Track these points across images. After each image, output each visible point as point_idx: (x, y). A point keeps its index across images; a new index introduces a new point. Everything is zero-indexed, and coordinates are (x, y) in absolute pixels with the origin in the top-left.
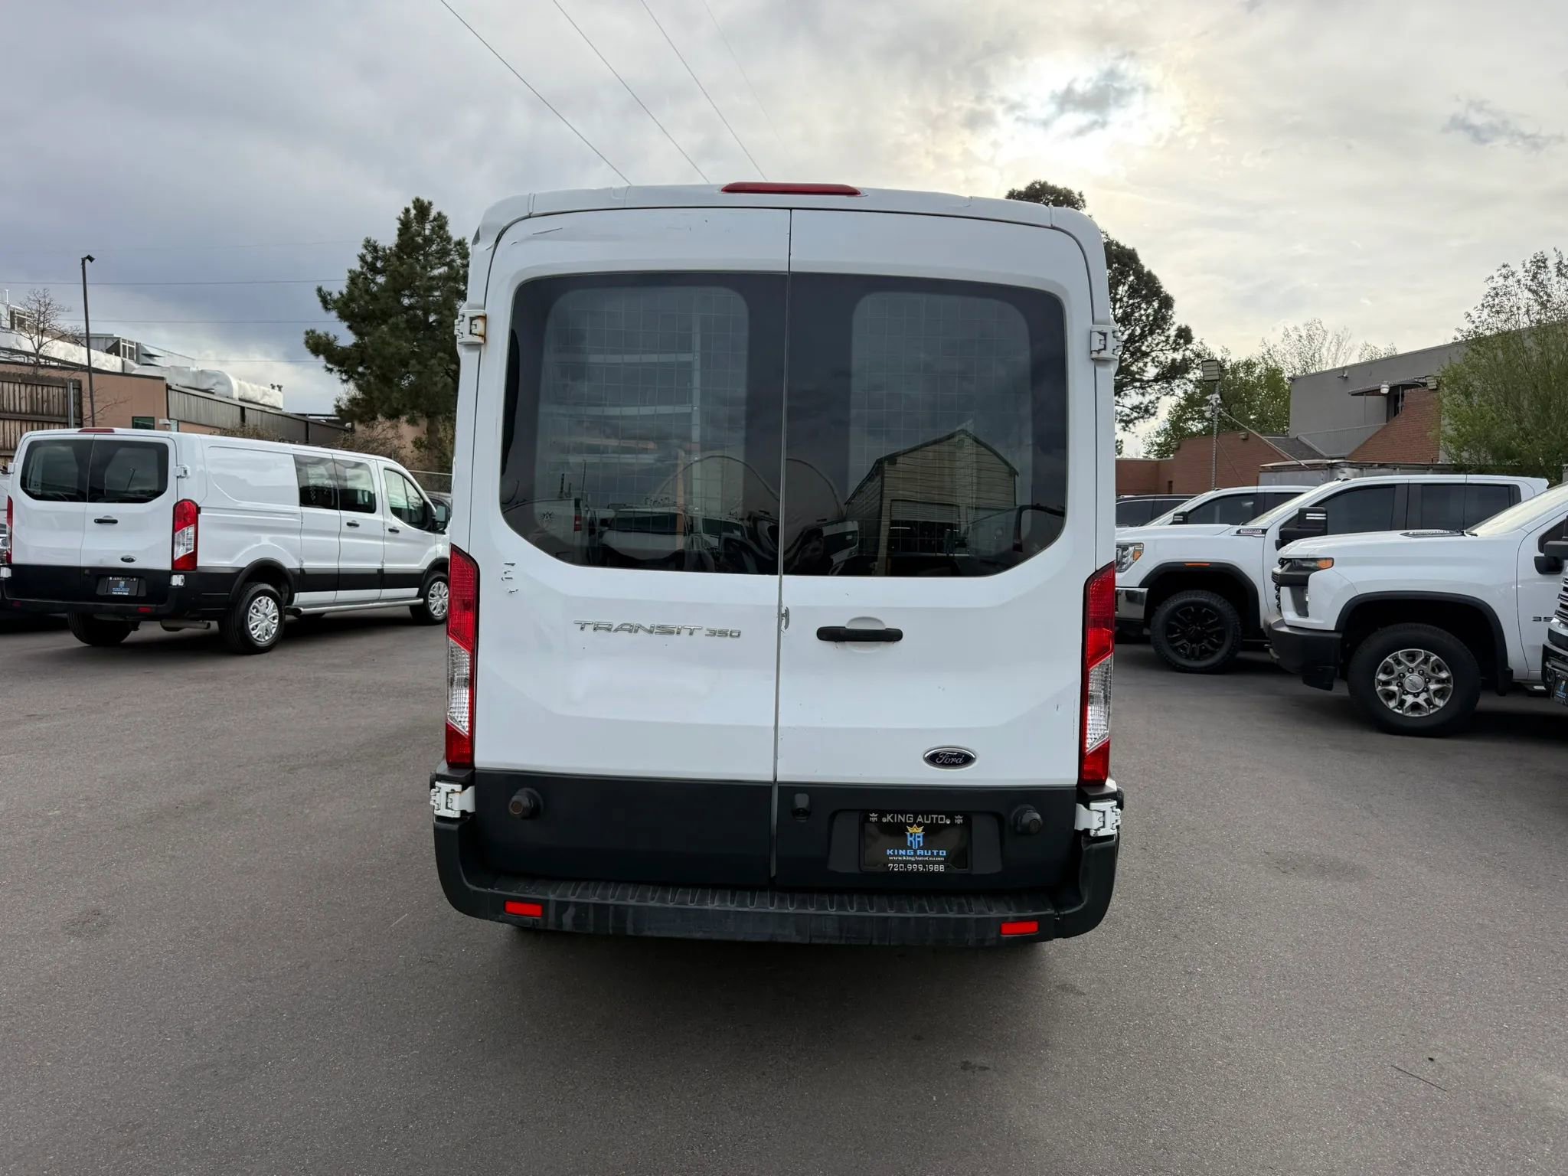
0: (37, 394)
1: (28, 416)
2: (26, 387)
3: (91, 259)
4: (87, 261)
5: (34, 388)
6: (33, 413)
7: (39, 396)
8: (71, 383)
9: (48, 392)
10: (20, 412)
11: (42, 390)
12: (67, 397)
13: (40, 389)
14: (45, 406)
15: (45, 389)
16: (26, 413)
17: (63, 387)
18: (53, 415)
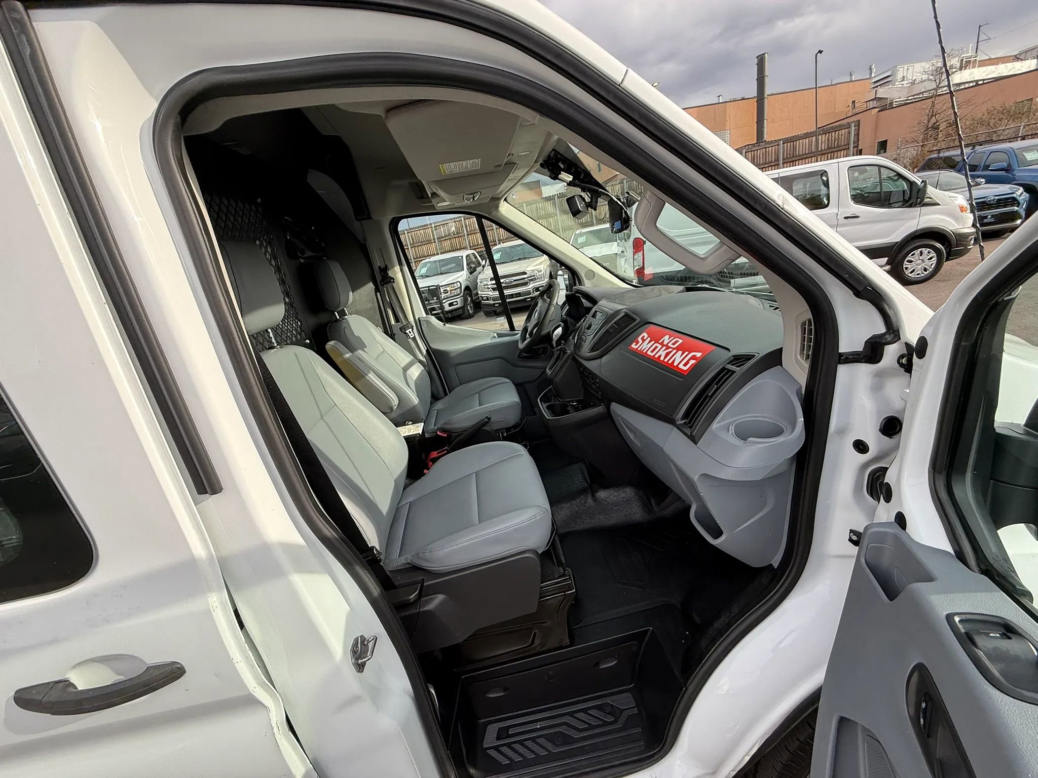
0: (832, 137)
1: (825, 151)
2: (826, 135)
5: (830, 134)
6: (829, 148)
8: (853, 124)
9: (839, 134)
10: (821, 150)
12: (850, 133)
13: (834, 134)
14: (836, 143)
15: (837, 133)
16: (825, 148)
17: (848, 128)
18: (842, 145)
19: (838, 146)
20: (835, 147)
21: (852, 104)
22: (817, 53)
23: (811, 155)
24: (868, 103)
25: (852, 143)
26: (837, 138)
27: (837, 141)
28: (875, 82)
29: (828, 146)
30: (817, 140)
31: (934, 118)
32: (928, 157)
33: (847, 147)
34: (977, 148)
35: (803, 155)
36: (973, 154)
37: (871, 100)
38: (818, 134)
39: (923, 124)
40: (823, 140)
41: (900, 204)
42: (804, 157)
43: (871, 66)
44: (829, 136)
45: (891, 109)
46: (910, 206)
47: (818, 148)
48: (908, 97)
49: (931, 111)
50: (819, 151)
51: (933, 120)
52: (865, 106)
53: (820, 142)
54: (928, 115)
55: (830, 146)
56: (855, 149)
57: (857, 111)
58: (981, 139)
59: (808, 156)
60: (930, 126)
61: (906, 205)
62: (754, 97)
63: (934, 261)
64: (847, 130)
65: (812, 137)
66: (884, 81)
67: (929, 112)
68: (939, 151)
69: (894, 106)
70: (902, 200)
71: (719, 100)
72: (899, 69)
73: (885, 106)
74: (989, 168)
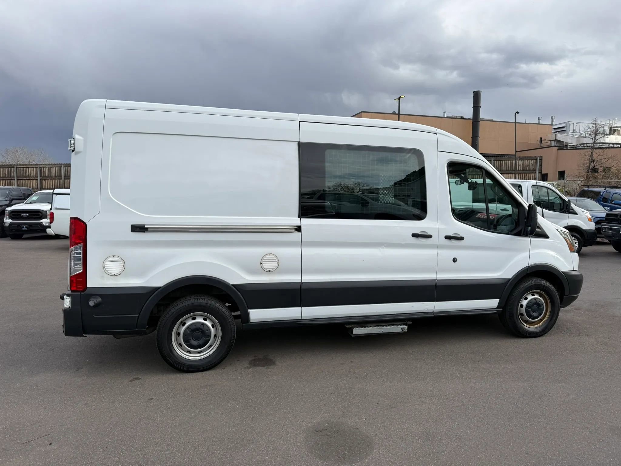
0: (525, 163)
1: (521, 171)
2: (521, 161)
3: (518, 113)
4: (517, 114)
5: (524, 161)
6: (523, 170)
7: (526, 164)
8: (538, 158)
9: (529, 162)
10: (519, 170)
11: (527, 161)
12: (536, 163)
13: (526, 161)
14: (528, 167)
15: (528, 161)
16: (521, 170)
17: (535, 160)
18: (531, 170)
19: (529, 170)
20: (527, 170)
21: (540, 139)
22: (516, 113)
23: (511, 172)
24: (551, 142)
25: (538, 170)
26: (528, 164)
27: (528, 166)
28: (555, 129)
29: (523, 168)
30: (516, 163)
31: (593, 163)
32: (583, 189)
33: (535, 172)
34: (607, 189)
35: (506, 171)
36: (605, 192)
37: (553, 140)
38: (516, 159)
39: (586, 166)
40: (520, 164)
41: (558, 210)
42: (508, 172)
43: (552, 117)
44: (523, 162)
45: (566, 149)
46: (563, 212)
47: (516, 168)
48: (577, 144)
49: (591, 158)
50: (517, 171)
51: (592, 165)
52: (549, 143)
53: (518, 165)
54: (589, 160)
55: (524, 168)
56: (540, 174)
57: (543, 145)
58: (613, 184)
59: (510, 172)
60: (591, 168)
61: (562, 211)
62: (469, 119)
63: (577, 245)
64: (534, 161)
65: (513, 160)
66: (561, 130)
67: (590, 158)
68: (588, 187)
69: (569, 148)
70: (559, 208)
71: (444, 115)
72: (570, 124)
73: (562, 146)
74: (613, 203)
